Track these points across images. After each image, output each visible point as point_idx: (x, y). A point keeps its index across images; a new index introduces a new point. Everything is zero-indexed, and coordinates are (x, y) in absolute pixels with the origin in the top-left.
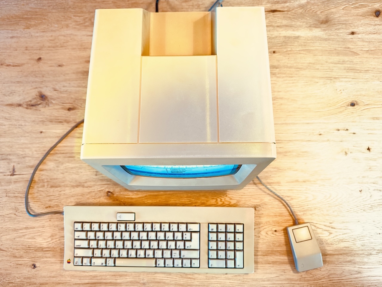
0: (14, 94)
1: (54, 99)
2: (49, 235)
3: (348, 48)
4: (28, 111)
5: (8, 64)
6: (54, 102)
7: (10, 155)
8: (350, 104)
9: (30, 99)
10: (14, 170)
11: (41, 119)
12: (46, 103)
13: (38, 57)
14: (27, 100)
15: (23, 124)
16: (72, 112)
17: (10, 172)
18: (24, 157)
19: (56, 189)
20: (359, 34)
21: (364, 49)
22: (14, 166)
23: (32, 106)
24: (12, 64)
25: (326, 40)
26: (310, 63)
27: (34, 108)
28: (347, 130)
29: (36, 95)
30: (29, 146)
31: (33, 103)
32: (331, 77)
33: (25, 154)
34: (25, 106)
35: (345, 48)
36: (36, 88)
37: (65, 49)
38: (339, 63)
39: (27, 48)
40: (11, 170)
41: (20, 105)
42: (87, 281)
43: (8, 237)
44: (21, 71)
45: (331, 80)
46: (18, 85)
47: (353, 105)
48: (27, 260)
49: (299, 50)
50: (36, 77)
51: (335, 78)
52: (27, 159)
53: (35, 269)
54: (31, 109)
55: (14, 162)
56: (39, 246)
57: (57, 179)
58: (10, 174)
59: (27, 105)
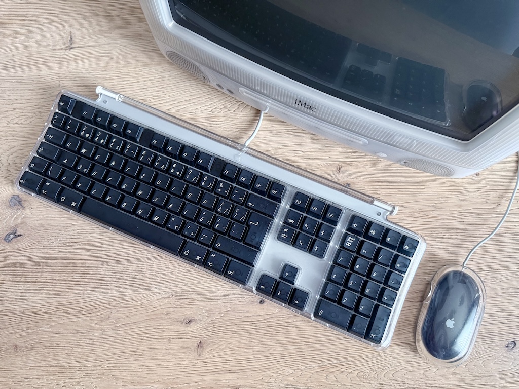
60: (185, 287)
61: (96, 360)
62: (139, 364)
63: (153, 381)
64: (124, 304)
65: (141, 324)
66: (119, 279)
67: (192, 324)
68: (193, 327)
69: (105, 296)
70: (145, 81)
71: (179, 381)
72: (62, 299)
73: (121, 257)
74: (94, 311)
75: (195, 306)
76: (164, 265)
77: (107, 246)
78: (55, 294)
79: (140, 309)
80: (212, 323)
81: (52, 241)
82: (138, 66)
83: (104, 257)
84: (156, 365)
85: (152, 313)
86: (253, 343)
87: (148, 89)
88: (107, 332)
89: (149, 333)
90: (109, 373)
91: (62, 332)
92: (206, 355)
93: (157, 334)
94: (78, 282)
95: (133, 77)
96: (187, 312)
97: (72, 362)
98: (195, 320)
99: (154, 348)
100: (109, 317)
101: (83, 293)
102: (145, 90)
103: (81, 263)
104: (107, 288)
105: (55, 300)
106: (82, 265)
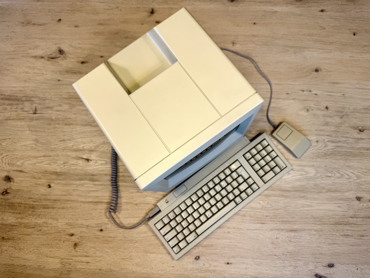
0: (38, 48)
1: (70, 54)
2: (62, 162)
3: (318, 23)
4: (49, 62)
5: (34, 23)
6: (70, 56)
7: (33, 97)
8: (314, 70)
9: (50, 53)
10: (36, 110)
11: (59, 70)
12: (64, 57)
13: (59, 19)
14: (48, 53)
15: (45, 73)
16: (85, 65)
17: (33, 111)
18: (44, 100)
19: (69, 127)
20: (327, 12)
21: (330, 25)
22: (36, 107)
23: (52, 58)
24: (37, 23)
25: (299, 15)
26: (284, 34)
27: (54, 60)
28: (310, 91)
29: (56, 50)
30: (49, 91)
31: (53, 56)
32: (301, 47)
33: (45, 97)
34: (47, 59)
35: (315, 23)
36: (56, 44)
37: (81, 13)
38: (308, 36)
39: (49, 10)
40: (34, 109)
41: (42, 57)
42: (91, 200)
43: (29, 162)
44: (45, 30)
45: (301, 49)
46: (41, 41)
47: (317, 71)
48: (44, 181)
49: (276, 23)
50: (57, 35)
51: (304, 48)
52: (47, 101)
53: (51, 188)
54: (51, 61)
55: (36, 103)
56: (54, 171)
57: (70, 118)
58: (32, 112)
59: (48, 58)
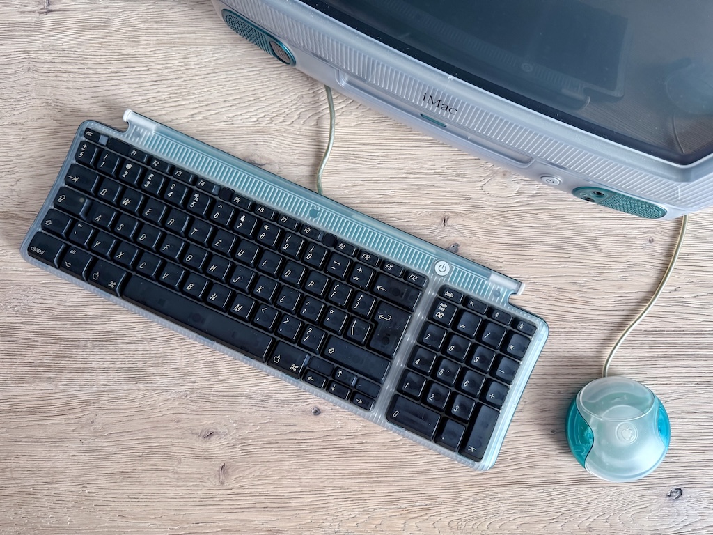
60: (206, 385)
61: (73, 482)
62: (134, 492)
63: (153, 517)
64: (115, 403)
65: (140, 434)
66: (109, 367)
67: (213, 438)
68: (214, 443)
69: (89, 391)
70: (159, 69)
71: (191, 518)
72: (24, 391)
73: (113, 335)
74: (71, 411)
75: (218, 413)
76: (176, 351)
77: (94, 317)
78: (16, 384)
79: (138, 413)
80: (243, 439)
81: (12, 305)
82: (150, 44)
83: (88, 333)
84: (159, 494)
85: (156, 419)
86: (301, 471)
87: (163, 82)
88: (89, 442)
89: (150, 448)
90: (91, 502)
91: (23, 440)
92: (232, 484)
93: (162, 450)
94: (48, 369)
95: (141, 63)
96: (208, 422)
97: (38, 484)
98: (217, 433)
99: (157, 470)
100: (92, 422)
101: (56, 385)
102: (159, 83)
103: (54, 340)
104: (92, 379)
105: (15, 392)
106: (56, 343)
